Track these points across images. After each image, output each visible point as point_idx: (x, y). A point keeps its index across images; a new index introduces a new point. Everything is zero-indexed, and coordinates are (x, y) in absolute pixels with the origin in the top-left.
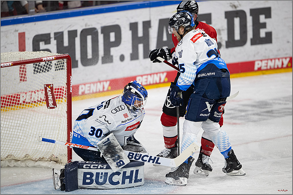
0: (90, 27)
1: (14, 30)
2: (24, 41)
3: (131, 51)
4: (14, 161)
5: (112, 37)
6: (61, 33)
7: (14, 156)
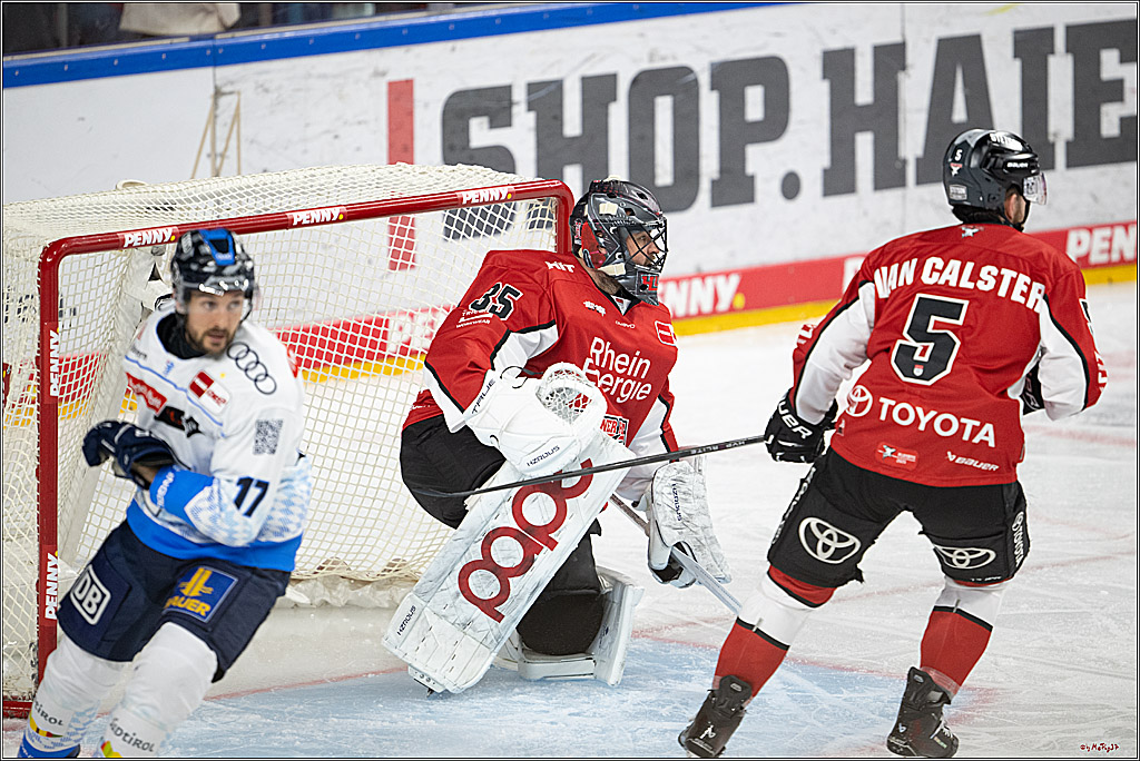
0: (670, 63)
1: (371, 71)
2: (410, 114)
3: (825, 161)
4: (347, 583)
5: (755, 103)
6: (553, 87)
7: (348, 563)
